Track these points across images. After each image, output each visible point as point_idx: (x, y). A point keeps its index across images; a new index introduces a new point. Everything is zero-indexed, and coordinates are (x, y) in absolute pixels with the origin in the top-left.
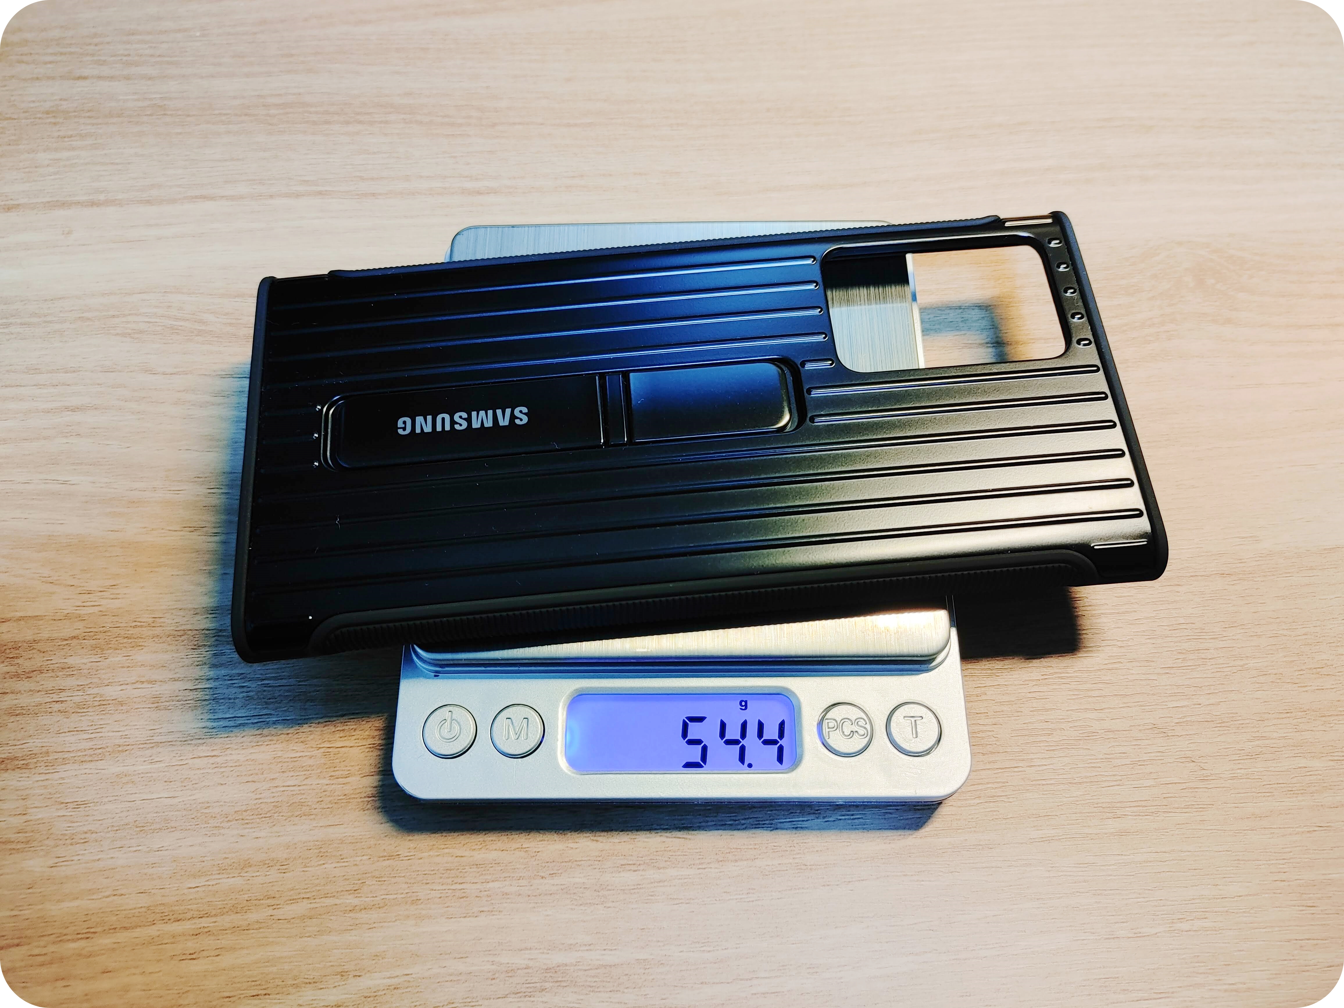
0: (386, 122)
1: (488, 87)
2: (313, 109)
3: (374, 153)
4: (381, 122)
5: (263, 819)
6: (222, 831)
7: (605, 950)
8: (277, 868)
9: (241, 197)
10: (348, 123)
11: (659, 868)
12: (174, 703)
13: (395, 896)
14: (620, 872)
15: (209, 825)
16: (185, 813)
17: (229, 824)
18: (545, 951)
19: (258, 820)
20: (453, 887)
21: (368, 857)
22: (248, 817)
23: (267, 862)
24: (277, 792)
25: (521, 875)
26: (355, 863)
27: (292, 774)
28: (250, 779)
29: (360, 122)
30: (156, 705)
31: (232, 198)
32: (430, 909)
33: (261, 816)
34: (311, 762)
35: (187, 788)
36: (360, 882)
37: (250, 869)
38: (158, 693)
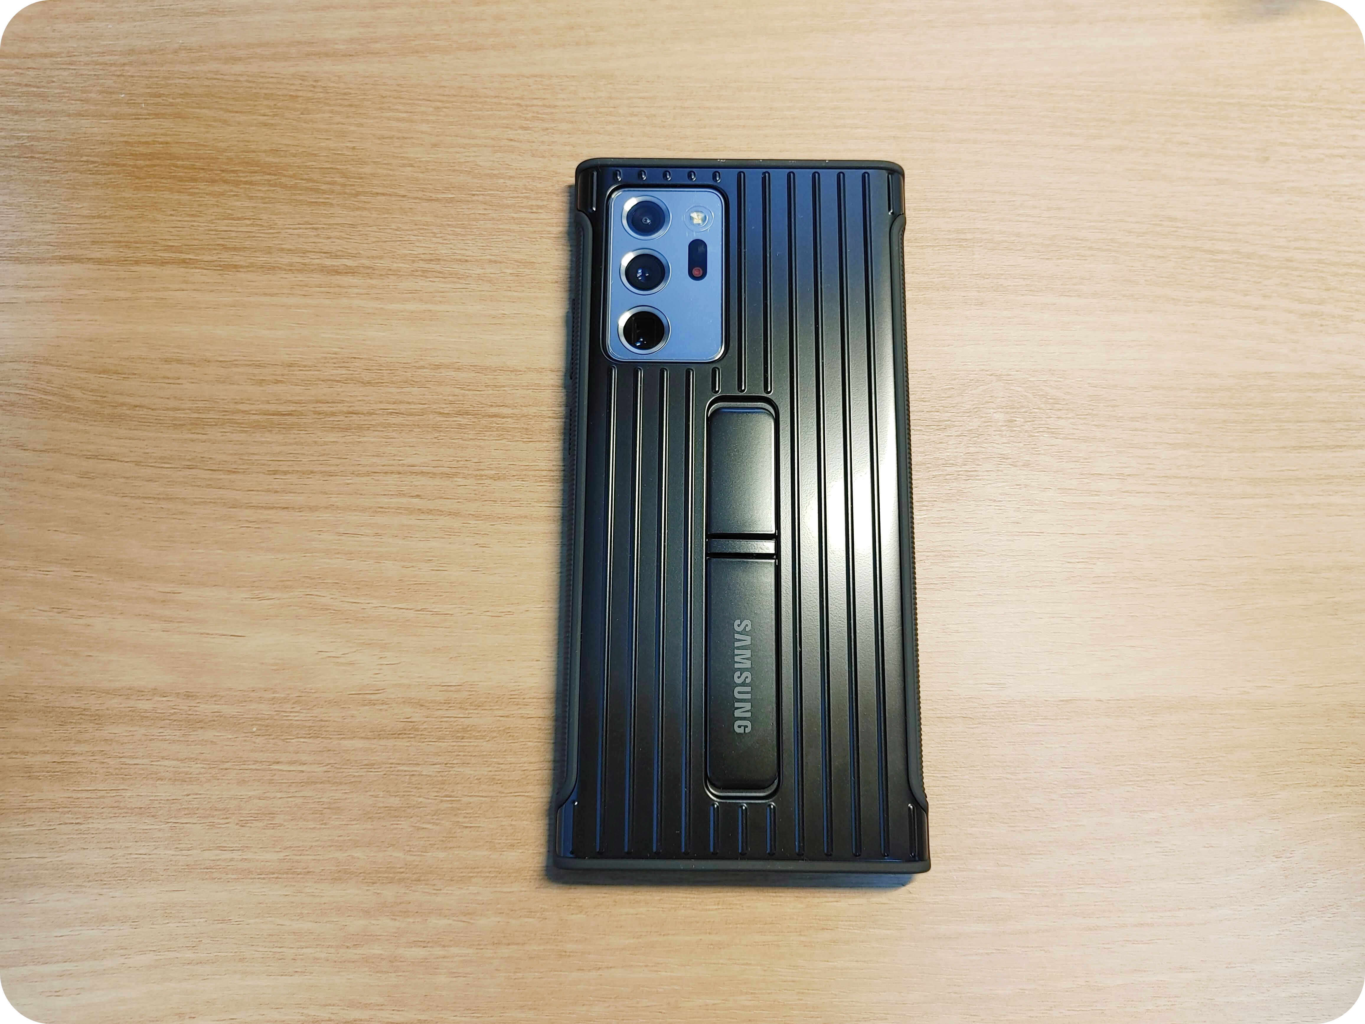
0: (251, 183)
1: (354, 148)
2: (179, 163)
3: (239, 219)
4: (246, 183)
5: (119, 881)
6: (84, 889)
7: (393, 1010)
8: (129, 924)
9: (108, 261)
10: (214, 181)
11: (444, 946)
12: (44, 774)
13: (226, 954)
14: (411, 947)
15: (72, 884)
16: (52, 872)
17: (90, 884)
18: (345, 1008)
19: (114, 882)
20: (274, 950)
21: (205, 920)
22: (106, 879)
23: (121, 918)
24: (131, 859)
25: (330, 944)
26: (194, 924)
27: (143, 844)
28: (109, 846)
29: (226, 182)
30: (28, 774)
31: (99, 261)
32: (254, 966)
33: (117, 879)
34: (160, 834)
35: (55, 850)
36: (198, 940)
37: (106, 923)
38: (30, 763)
